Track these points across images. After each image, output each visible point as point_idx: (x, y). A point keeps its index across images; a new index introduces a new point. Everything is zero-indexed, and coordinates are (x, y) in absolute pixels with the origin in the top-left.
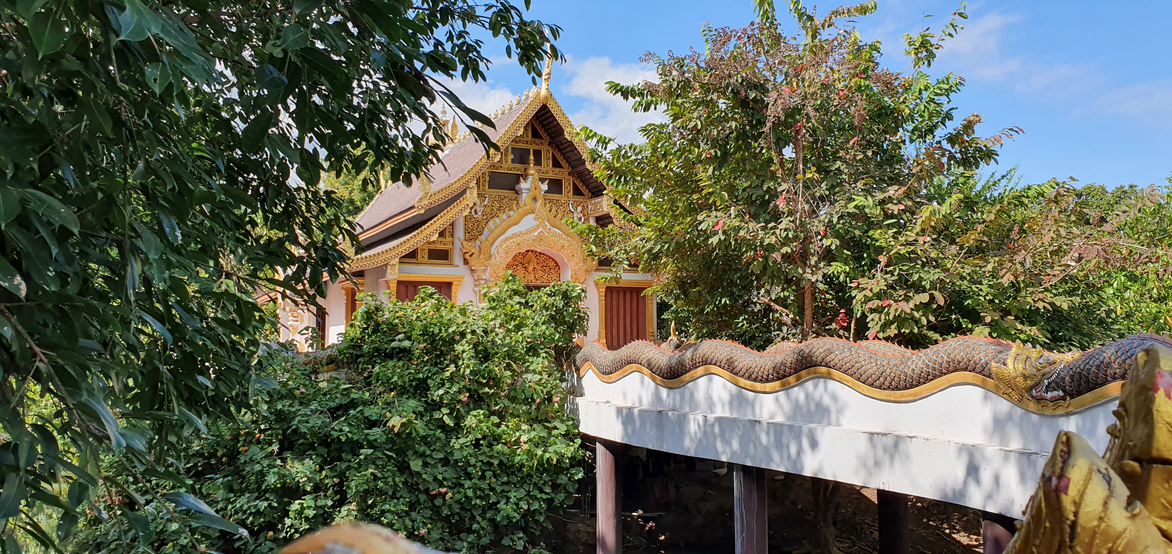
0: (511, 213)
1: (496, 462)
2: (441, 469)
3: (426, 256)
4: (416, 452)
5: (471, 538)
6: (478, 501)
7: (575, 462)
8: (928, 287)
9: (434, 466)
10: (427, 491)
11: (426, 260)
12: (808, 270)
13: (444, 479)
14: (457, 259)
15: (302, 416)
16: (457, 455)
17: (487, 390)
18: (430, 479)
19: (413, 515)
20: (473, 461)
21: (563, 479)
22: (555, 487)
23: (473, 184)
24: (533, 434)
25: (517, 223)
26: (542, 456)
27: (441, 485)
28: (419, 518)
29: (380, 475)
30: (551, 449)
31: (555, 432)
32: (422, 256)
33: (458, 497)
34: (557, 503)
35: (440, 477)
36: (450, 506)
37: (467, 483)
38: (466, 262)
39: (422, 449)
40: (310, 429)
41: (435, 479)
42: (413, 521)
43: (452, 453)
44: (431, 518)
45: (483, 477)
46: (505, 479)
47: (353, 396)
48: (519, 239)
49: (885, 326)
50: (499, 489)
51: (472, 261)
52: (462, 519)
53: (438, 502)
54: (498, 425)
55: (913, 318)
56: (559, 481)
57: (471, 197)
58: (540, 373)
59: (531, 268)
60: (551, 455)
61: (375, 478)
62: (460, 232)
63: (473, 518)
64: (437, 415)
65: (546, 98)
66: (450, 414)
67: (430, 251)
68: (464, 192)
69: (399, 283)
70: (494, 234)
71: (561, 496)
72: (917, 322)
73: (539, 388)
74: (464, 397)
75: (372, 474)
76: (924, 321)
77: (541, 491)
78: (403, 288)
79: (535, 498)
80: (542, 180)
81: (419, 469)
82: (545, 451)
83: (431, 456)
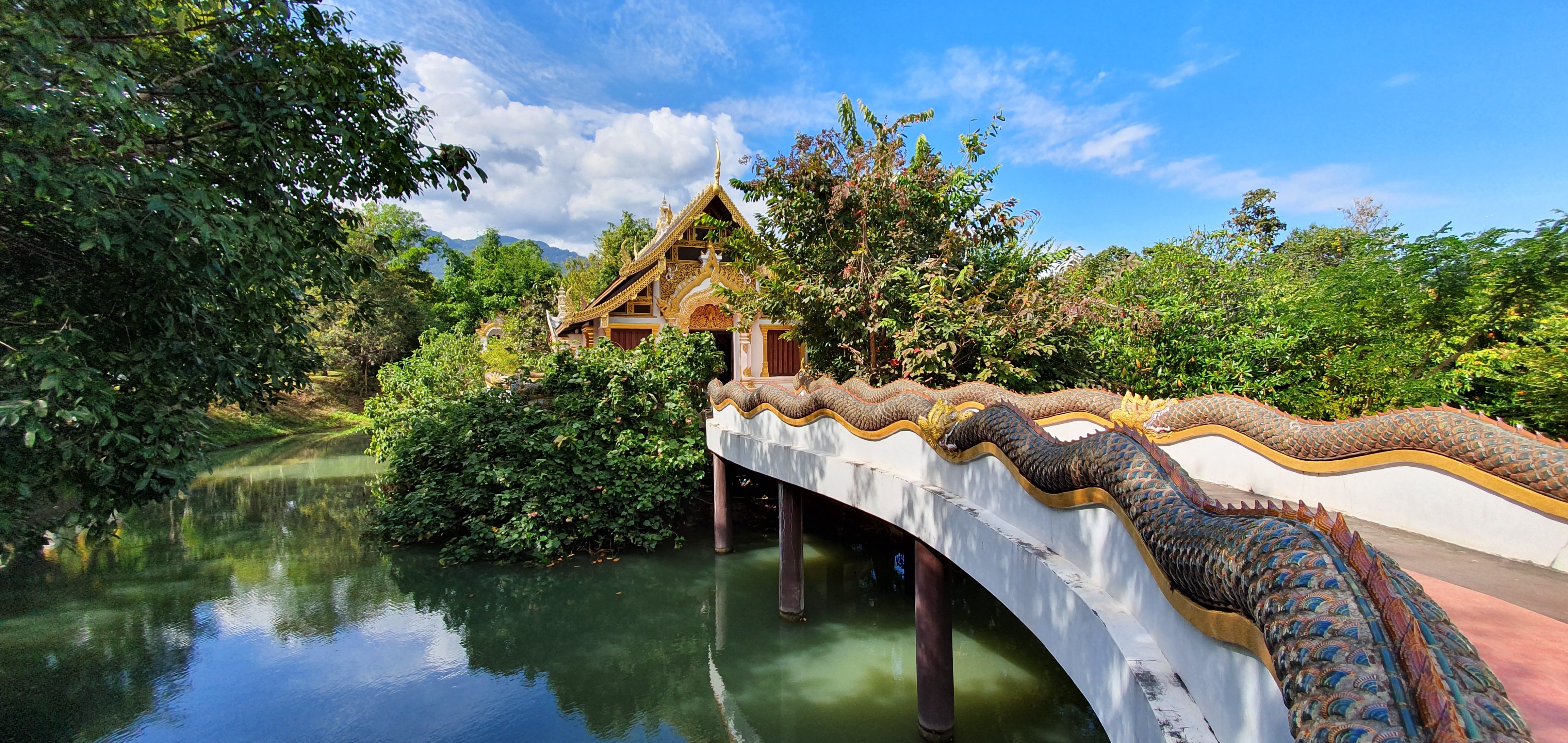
0: (694, 277)
1: (639, 468)
2: (598, 472)
3: (633, 310)
4: (579, 461)
5: (621, 521)
6: (625, 495)
7: (697, 467)
8: (947, 338)
9: (592, 470)
10: (587, 488)
11: (633, 313)
12: (869, 324)
13: (600, 480)
14: (656, 312)
15: (503, 433)
16: (611, 463)
17: (635, 415)
18: (589, 480)
19: (579, 505)
20: (622, 466)
21: (689, 479)
22: (685, 485)
23: (663, 257)
24: (666, 447)
25: (699, 284)
26: (672, 464)
27: (598, 484)
28: (582, 507)
29: (550, 477)
30: (679, 458)
31: (686, 445)
32: (631, 310)
33: (610, 492)
34: (685, 495)
35: (596, 478)
36: (605, 499)
37: (618, 483)
38: (662, 314)
39: (584, 458)
40: (507, 443)
41: (593, 480)
42: (577, 510)
43: (606, 461)
44: (592, 506)
45: (630, 478)
46: (647, 480)
47: (542, 418)
48: (699, 297)
49: (917, 368)
50: (641, 486)
51: (666, 313)
52: (615, 507)
53: (597, 496)
54: (644, 440)
55: (936, 362)
56: (686, 481)
57: (662, 266)
58: (677, 402)
59: (711, 317)
60: (679, 462)
61: (548, 479)
62: (657, 293)
63: (623, 507)
64: (597, 433)
65: (717, 191)
66: (606, 433)
67: (636, 306)
68: (656, 263)
69: (612, 330)
70: (681, 294)
71: (687, 492)
72: (939, 365)
73: (675, 413)
74: (618, 420)
75: (544, 476)
76: (944, 364)
77: (673, 488)
78: (616, 334)
79: (667, 493)
80: (718, 253)
81: (579, 473)
82: (675, 459)
83: (590, 463)
